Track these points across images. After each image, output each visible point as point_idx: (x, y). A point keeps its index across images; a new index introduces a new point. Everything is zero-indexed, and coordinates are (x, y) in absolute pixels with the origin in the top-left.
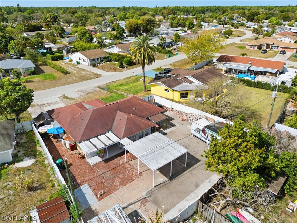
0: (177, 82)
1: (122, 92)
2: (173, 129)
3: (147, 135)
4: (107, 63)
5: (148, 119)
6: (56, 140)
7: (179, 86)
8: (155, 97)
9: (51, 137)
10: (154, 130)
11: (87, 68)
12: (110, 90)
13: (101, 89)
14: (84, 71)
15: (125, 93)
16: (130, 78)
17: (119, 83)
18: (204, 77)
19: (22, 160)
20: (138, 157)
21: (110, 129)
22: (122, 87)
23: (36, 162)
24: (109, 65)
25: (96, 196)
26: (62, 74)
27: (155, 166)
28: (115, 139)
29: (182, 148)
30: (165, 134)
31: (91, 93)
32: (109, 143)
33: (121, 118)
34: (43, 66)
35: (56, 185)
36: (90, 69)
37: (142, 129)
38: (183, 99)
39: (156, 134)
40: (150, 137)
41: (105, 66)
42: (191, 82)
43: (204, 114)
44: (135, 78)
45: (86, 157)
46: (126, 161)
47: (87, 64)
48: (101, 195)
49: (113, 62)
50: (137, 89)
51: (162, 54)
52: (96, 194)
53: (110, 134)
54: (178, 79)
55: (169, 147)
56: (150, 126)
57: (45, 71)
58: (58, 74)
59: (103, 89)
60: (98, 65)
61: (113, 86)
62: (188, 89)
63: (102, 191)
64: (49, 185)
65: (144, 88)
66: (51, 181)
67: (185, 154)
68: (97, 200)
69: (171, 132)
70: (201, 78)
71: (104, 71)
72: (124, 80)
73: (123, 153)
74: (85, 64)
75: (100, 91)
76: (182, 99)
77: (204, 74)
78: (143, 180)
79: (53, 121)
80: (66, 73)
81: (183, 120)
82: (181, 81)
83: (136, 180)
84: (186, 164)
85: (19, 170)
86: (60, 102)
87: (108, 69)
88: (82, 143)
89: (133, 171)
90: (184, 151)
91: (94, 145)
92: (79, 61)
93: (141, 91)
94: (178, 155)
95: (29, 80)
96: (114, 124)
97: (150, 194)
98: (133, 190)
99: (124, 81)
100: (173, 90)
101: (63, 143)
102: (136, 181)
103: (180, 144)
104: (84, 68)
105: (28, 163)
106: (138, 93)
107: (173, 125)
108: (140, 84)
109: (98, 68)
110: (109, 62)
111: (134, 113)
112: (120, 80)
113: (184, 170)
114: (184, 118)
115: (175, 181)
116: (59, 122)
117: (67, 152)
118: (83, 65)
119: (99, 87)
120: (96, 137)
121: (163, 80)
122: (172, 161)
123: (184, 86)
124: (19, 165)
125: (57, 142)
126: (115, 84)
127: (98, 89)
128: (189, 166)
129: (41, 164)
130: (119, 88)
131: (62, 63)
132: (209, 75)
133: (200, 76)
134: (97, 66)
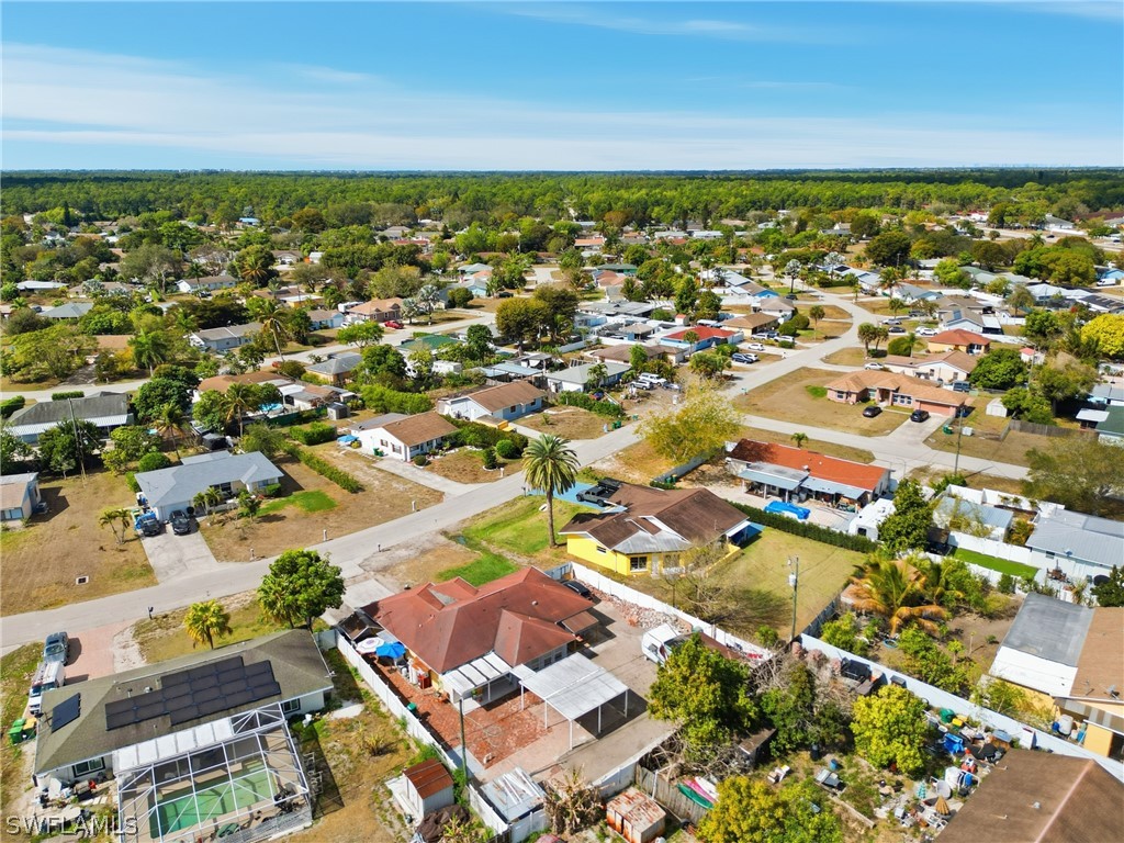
0: (623, 530)
1: (501, 548)
2: (610, 643)
3: (559, 657)
4: (453, 451)
5: (560, 624)
6: (388, 668)
7: (628, 540)
8: (576, 566)
9: (375, 662)
10: (572, 648)
11: (404, 470)
12: (472, 542)
13: (451, 538)
14: (398, 482)
15: (508, 553)
16: (513, 503)
17: (490, 519)
18: (685, 518)
19: (340, 707)
20: (544, 699)
21: (491, 648)
22: (498, 534)
23: (366, 709)
24: (457, 458)
25: (481, 762)
26: (346, 491)
27: (572, 713)
28: (504, 668)
29: (620, 682)
30: (591, 656)
31: (429, 550)
32: (493, 675)
33: (511, 625)
34: (289, 465)
35: (413, 746)
36: (413, 473)
37: (549, 647)
38: (637, 570)
39: (577, 657)
40: (565, 662)
41: (449, 464)
42: (655, 530)
43: (672, 611)
44: (526, 502)
45: (452, 699)
46: (523, 707)
47: (402, 457)
48: (488, 761)
49: (468, 447)
50: (533, 540)
51: (595, 416)
52: (480, 760)
53: (492, 657)
54: (627, 520)
55: (596, 682)
56: (564, 641)
57: (301, 482)
58: (336, 492)
59: (455, 538)
60: (431, 459)
61: (478, 531)
62: (648, 548)
63: (489, 755)
64: (401, 746)
65: (550, 538)
66: (402, 740)
67: (623, 695)
68: (483, 768)
69: (606, 651)
70: (677, 521)
71: (448, 481)
72: (501, 509)
73: (517, 692)
74: (397, 457)
75: (448, 545)
76: (634, 570)
77: (684, 509)
78: (553, 738)
79: (380, 630)
80: (356, 488)
81: (632, 623)
82: (631, 527)
83: (542, 738)
84: (626, 711)
85: (341, 722)
86: (366, 579)
87: (456, 473)
88: (447, 675)
89: (536, 724)
90: (621, 688)
91: (469, 679)
92: (381, 448)
93: (543, 547)
94: (612, 695)
95: (272, 513)
96: (498, 637)
97: (566, 759)
98: (538, 753)
99: (502, 513)
100: (615, 551)
101: (404, 674)
102: (542, 740)
103: (617, 676)
104: (397, 472)
105: (351, 711)
106: (537, 551)
107: (611, 636)
108: (540, 524)
109: (432, 470)
110: (457, 450)
111: (534, 613)
112: (492, 511)
113: (623, 722)
114: (635, 619)
115: (606, 741)
116: (393, 631)
117: (414, 690)
118: (392, 459)
119: (445, 533)
120: (469, 662)
121: (594, 523)
122: (602, 706)
123: (639, 541)
124: (339, 714)
125: (389, 671)
126: (481, 524)
127: (443, 539)
128: (633, 715)
129: (375, 712)
130: (492, 535)
131: (336, 454)
132: (697, 511)
133: (676, 514)
134: (429, 463)
